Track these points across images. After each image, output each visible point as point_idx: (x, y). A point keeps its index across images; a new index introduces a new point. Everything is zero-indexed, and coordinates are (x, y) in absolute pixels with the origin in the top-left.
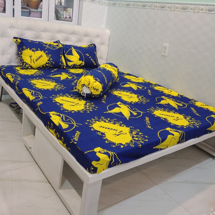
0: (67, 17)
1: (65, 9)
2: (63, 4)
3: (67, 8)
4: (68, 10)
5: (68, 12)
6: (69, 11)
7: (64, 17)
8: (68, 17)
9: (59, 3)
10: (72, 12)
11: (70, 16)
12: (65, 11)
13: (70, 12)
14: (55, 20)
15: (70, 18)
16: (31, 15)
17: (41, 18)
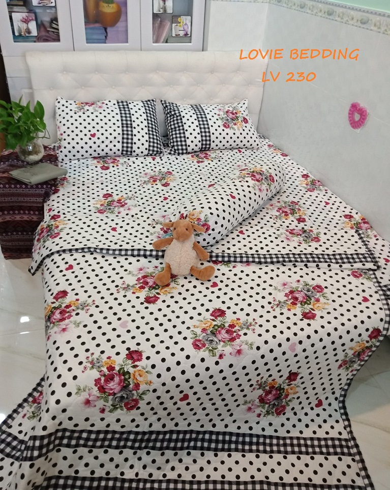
0: (179, 35)
1: (174, 18)
2: (170, 11)
3: (180, 16)
4: (181, 20)
5: (181, 24)
6: (183, 22)
7: (174, 35)
8: (182, 33)
9: (161, 10)
10: (189, 24)
11: (187, 32)
12: (174, 23)
13: (186, 24)
14: (153, 43)
15: (186, 35)
16: (108, 38)
17: (127, 42)
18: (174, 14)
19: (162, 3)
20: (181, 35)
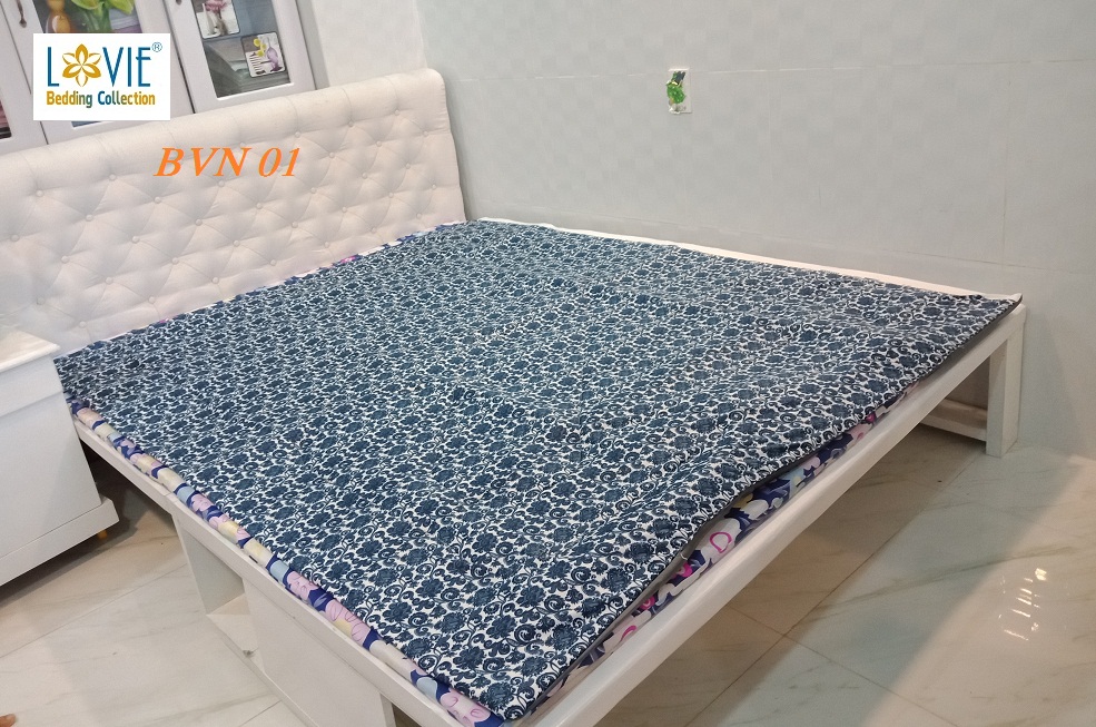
0: (264, 72)
1: (246, 40)
2: (233, 29)
3: (255, 35)
4: (258, 42)
8: (268, 68)
9: (216, 30)
10: (277, 47)
11: (276, 64)
12: (250, 50)
13: (271, 49)
18: (242, 34)
19: (213, 17)
20: (268, 72)
